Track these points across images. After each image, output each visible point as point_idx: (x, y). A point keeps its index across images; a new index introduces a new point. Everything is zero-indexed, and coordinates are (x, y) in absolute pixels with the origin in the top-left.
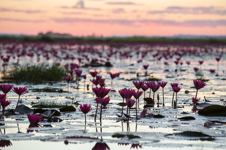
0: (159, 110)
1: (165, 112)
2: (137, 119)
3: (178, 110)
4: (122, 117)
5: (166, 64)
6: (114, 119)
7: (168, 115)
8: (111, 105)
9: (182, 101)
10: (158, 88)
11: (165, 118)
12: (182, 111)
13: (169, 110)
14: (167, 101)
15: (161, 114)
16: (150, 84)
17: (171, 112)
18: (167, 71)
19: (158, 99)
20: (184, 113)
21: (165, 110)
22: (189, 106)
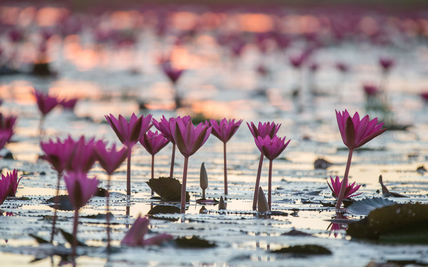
0: (203, 222)
1: (222, 230)
2: (110, 250)
3: (275, 222)
4: (51, 242)
5: (262, 71)
6: (21, 250)
7: (230, 240)
8: (19, 203)
9: (297, 194)
10: (200, 141)
11: (218, 250)
12: (287, 228)
13: (240, 222)
14: (240, 194)
15: (208, 235)
16: (173, 127)
17: (244, 230)
18: (262, 94)
19: (204, 184)
20: (294, 233)
21: (224, 221)
22: (320, 211)
